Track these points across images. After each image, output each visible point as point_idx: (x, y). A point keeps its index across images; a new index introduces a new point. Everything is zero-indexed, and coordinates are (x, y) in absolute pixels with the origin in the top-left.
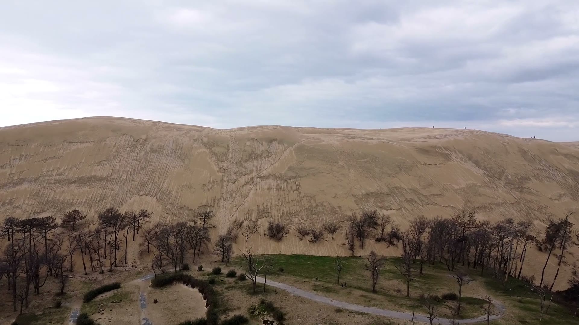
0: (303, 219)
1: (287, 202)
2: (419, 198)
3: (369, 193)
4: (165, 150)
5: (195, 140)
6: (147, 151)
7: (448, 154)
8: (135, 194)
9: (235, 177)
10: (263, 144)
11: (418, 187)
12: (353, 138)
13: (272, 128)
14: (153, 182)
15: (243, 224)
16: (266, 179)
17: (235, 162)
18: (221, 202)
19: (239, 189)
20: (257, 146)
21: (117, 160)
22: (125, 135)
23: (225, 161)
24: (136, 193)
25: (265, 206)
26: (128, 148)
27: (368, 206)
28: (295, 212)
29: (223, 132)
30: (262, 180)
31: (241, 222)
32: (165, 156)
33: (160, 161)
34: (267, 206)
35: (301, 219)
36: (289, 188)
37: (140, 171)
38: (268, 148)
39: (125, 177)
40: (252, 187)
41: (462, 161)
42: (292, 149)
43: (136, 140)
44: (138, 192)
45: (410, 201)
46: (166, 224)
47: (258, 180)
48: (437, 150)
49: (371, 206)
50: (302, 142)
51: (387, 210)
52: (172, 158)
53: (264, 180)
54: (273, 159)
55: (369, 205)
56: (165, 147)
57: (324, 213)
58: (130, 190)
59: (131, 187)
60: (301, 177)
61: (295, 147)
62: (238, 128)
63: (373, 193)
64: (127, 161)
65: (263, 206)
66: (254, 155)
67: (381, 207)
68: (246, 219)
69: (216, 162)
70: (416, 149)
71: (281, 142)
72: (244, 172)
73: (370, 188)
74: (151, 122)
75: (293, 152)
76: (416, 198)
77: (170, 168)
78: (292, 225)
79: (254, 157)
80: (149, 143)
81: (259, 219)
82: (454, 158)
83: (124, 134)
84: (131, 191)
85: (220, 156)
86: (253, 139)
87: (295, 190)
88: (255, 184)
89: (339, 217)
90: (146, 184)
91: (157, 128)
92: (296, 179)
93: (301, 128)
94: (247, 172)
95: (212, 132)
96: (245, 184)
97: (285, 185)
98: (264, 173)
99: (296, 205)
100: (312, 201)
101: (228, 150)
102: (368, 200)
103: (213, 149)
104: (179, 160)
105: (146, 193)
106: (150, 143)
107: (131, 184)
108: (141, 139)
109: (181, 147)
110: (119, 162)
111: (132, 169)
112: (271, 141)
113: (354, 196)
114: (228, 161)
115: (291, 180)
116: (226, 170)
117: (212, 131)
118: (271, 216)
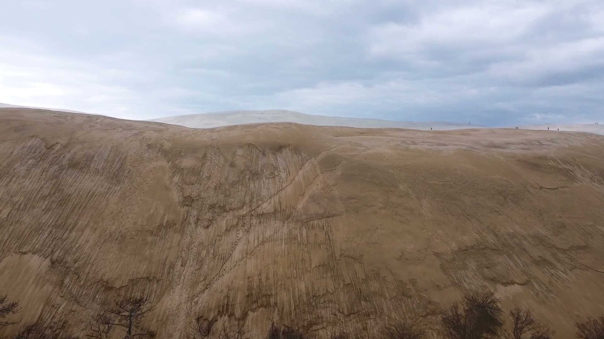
0: (341, 311)
1: (309, 269)
2: (553, 255)
3: (464, 248)
4: (94, 163)
5: (149, 146)
6: (63, 164)
7: (569, 169)
8: (13, 250)
9: (209, 215)
10: (266, 153)
11: (542, 231)
12: (414, 143)
13: (281, 127)
14: (55, 224)
15: (214, 324)
16: (268, 220)
17: (212, 186)
18: (175, 270)
19: (216, 240)
20: (255, 157)
21: (4, 182)
22: (34, 138)
23: (196, 184)
24: (15, 248)
25: (264, 280)
26: (31, 159)
27: (467, 277)
28: (323, 295)
29: (200, 133)
30: (260, 222)
31: (210, 319)
32: (92, 174)
33: (80, 183)
34: (267, 278)
35: (337, 312)
36: (311, 239)
37: (37, 202)
38: (273, 160)
39: (6, 216)
40: (240, 236)
41: (594, 182)
42: (316, 163)
43: (49, 146)
44: (21, 246)
45: (541, 262)
46: (52, 324)
47: (254, 221)
48: (550, 164)
49: (474, 278)
50: (332, 150)
51: (505, 284)
52: (102, 178)
53: (264, 221)
54: (281, 180)
55: (468, 274)
56: (95, 158)
57: (382, 295)
58: (5, 242)
59: (10, 236)
60: (333, 216)
61: (320, 159)
62: (225, 127)
63: (472, 247)
64: (20, 183)
65: (260, 280)
66: (248, 173)
67: (492, 280)
68: (223, 312)
69: (179, 186)
70: (518, 161)
71: (296, 150)
72: (227, 206)
73: (465, 238)
74: (86, 116)
75: (318, 166)
76: (548, 256)
77: (94, 196)
78: (319, 327)
79: (247, 177)
80: (69, 152)
81: (249, 312)
82: (579, 176)
83: (33, 136)
84: (8, 243)
85: (187, 175)
86: (249, 145)
87: (322, 244)
88: (245, 230)
89: (415, 306)
90: (41, 229)
91: (90, 126)
92: (324, 219)
93: (328, 128)
94: (233, 204)
95: (181, 132)
96: (228, 230)
97: (304, 232)
98: (266, 207)
99: (325, 276)
100: (357, 266)
101: (203, 164)
102: (466, 264)
103: (177, 162)
104: (114, 182)
105: (34, 248)
106: (72, 152)
107: (13, 230)
108: (59, 143)
109: (123, 157)
110: (7, 185)
111: (25, 198)
112: (278, 148)
113: (437, 255)
114: (201, 184)
115: (316, 221)
116: (196, 202)
117: (183, 131)
118: (276, 304)
